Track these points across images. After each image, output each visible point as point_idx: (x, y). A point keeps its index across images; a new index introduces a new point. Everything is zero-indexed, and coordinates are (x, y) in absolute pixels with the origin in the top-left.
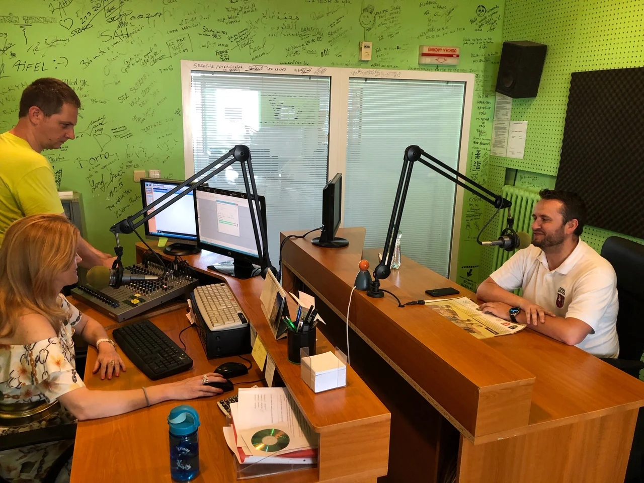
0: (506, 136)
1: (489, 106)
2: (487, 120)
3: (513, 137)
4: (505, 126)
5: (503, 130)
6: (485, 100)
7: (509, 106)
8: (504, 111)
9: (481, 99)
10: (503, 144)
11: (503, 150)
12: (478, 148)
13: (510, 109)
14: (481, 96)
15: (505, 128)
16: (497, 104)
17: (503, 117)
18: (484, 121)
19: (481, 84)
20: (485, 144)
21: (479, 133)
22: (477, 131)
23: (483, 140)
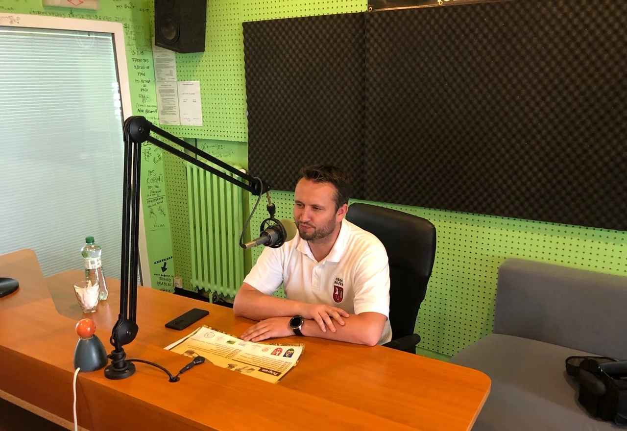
0: (176, 100)
1: (146, 65)
2: (148, 82)
3: (185, 101)
4: (172, 88)
5: (170, 94)
6: (141, 57)
7: (173, 64)
8: (167, 71)
9: (136, 57)
10: (174, 110)
11: (176, 117)
13: (175, 67)
14: (136, 52)
15: (172, 91)
16: (157, 62)
17: (167, 78)
18: (145, 83)
19: (133, 36)
20: (151, 112)
21: (141, 99)
22: (139, 96)
23: (149, 106)
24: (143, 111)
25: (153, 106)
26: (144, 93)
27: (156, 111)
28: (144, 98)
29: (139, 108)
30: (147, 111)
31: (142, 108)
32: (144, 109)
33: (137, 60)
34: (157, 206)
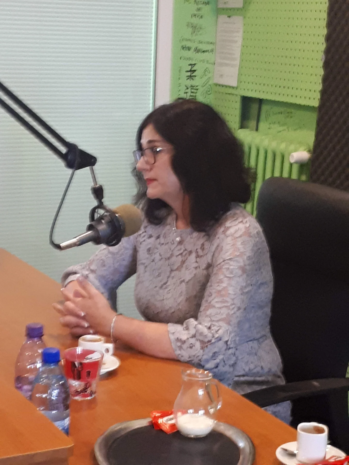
2: (206, 4)
12: (189, 59)
18: (200, 6)
20: (204, 51)
21: (190, 30)
22: (188, 25)
23: (200, 42)
24: (189, 49)
25: (208, 43)
26: (195, 21)
27: (212, 51)
28: (195, 28)
29: (185, 43)
30: (197, 50)
31: (188, 44)
32: (193, 45)
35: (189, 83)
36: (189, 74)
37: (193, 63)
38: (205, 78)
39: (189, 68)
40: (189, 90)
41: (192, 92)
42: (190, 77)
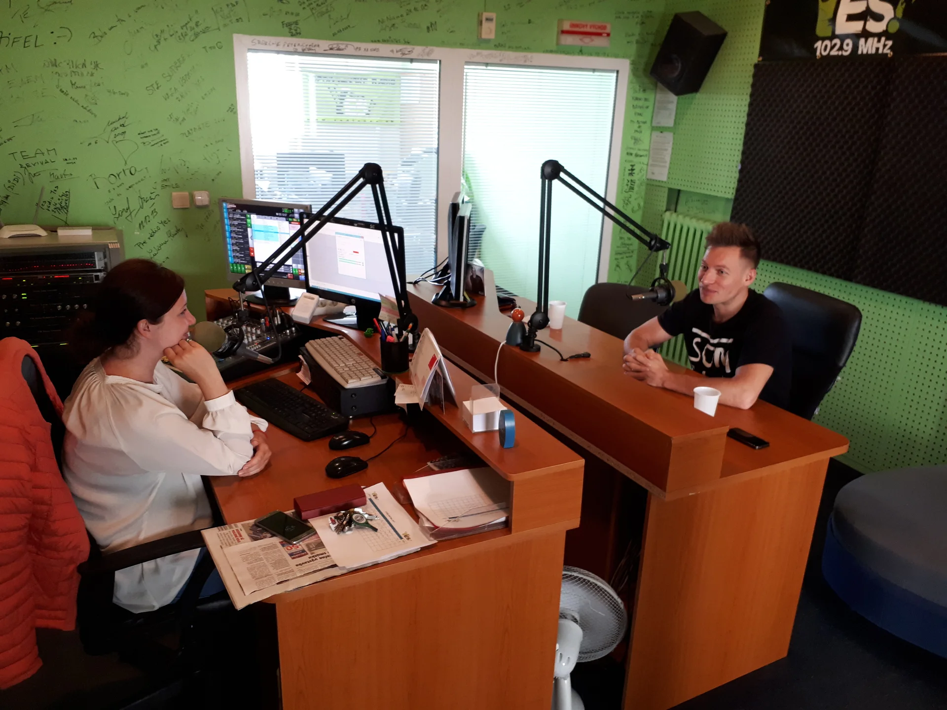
1: (647, 104)
2: (644, 123)
6: (642, 95)
7: (673, 106)
8: (666, 113)
9: (637, 95)
12: (631, 161)
13: (675, 109)
14: (637, 90)
16: (658, 103)
17: (664, 120)
18: (641, 124)
19: (638, 73)
21: (633, 141)
22: (632, 138)
23: (639, 150)
24: (631, 154)
25: (644, 150)
26: (637, 135)
27: (647, 155)
28: (636, 140)
29: (629, 151)
30: (637, 155)
31: (632, 151)
32: (634, 152)
33: (637, 99)
34: (625, 260)
35: (630, 178)
36: (630, 172)
37: (633, 164)
38: (640, 174)
39: (630, 168)
40: (629, 184)
41: (632, 184)
42: (631, 174)
